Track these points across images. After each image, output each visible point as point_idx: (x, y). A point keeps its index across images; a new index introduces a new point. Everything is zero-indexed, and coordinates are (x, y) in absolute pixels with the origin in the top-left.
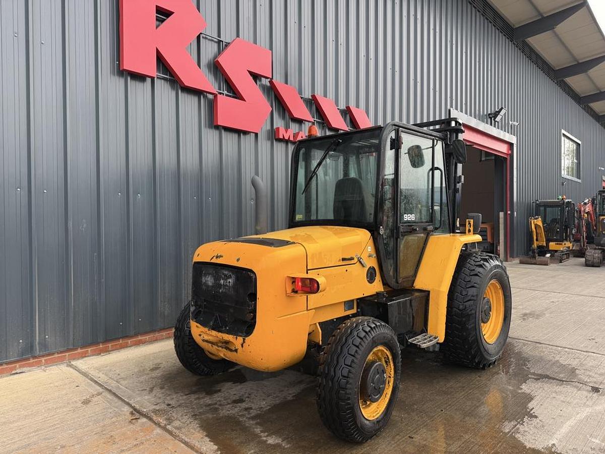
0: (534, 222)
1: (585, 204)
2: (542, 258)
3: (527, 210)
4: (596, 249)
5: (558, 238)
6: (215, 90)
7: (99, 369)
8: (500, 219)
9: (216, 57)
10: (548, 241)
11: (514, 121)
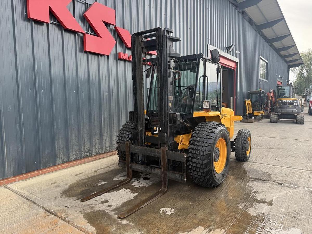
0: (247, 102)
1: (270, 92)
2: (250, 120)
3: (244, 96)
4: (275, 114)
5: (258, 109)
6: (84, 31)
7: (23, 189)
8: (231, 100)
9: (84, 12)
10: (253, 111)
11: (238, 51)
